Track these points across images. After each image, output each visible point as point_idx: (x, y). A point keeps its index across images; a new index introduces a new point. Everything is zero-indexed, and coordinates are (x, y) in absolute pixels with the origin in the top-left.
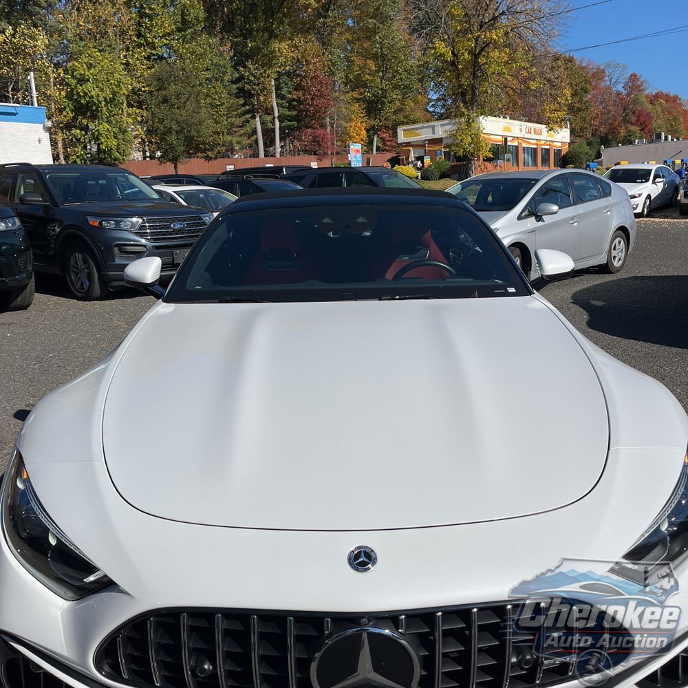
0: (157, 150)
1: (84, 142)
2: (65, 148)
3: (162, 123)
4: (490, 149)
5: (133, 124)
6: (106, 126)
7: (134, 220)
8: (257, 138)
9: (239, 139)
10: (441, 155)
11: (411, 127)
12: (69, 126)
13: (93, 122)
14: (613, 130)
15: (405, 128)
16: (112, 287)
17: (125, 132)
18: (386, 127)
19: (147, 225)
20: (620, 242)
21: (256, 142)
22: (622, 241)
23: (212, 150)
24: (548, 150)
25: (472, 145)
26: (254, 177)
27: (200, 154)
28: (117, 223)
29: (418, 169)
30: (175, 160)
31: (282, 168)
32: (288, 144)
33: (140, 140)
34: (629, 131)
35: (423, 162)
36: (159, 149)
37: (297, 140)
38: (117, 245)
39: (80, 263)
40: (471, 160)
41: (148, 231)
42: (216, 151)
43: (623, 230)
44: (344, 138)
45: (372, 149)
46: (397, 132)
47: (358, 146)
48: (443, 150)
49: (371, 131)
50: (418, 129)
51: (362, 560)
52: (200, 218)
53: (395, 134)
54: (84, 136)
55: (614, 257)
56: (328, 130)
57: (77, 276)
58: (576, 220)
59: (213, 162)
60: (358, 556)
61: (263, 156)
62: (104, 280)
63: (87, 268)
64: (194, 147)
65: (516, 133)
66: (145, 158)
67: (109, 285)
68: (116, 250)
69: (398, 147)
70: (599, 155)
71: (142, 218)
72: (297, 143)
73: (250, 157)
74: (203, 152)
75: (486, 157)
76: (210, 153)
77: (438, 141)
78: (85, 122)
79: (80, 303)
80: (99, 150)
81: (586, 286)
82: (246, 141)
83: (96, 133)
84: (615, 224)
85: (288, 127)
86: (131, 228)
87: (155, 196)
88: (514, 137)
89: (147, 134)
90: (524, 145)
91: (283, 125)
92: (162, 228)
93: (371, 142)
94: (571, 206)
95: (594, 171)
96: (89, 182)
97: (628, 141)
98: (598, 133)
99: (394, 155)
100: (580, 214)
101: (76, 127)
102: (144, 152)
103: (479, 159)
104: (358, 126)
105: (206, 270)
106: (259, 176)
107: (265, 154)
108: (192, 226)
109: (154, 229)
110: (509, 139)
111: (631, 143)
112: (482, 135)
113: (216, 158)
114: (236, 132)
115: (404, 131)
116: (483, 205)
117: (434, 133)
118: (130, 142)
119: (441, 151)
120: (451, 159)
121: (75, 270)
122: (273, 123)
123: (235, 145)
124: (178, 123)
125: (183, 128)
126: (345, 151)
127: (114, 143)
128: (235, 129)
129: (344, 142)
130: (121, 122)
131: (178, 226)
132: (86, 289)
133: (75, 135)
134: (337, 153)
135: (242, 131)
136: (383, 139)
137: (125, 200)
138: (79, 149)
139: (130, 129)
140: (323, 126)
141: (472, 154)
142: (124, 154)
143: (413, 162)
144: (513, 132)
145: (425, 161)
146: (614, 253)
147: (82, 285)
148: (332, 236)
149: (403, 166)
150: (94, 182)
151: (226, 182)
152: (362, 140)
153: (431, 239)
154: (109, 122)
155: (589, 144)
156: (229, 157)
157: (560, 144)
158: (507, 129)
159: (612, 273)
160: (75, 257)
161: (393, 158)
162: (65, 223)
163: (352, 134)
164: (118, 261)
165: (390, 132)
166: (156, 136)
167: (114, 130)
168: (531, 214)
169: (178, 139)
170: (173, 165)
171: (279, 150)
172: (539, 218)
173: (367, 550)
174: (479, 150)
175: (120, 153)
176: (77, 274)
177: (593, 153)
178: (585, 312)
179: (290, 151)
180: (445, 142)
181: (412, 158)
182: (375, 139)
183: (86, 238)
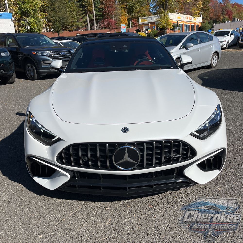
0: (51, 28)
1: (25, 26)
2: (18, 28)
3: (53, 18)
4: (172, 25)
5: (43, 19)
6: (33, 19)
7: (48, 52)
8: (87, 23)
9: (81, 24)
10: (155, 28)
11: (144, 18)
12: (19, 20)
13: (28, 18)
14: (218, 17)
15: (141, 18)
16: (41, 76)
17: (40, 21)
18: (135, 18)
19: (52, 54)
20: (215, 57)
21: (87, 24)
22: (216, 57)
23: (72, 28)
24: (194, 25)
25: (166, 24)
26: (87, 37)
27: (67, 30)
28: (42, 53)
29: (146, 34)
30: (58, 32)
31: (97, 33)
32: (99, 25)
33: (45, 25)
34: (224, 18)
35: (148, 31)
36: (52, 28)
37: (102, 24)
38: (42, 61)
39: (30, 67)
40: (165, 30)
41: (53, 56)
42: (73, 28)
43: (217, 53)
44: (119, 22)
45: (129, 27)
46: (138, 20)
47: (124, 25)
48: (155, 26)
49: (129, 20)
50: (146, 18)
51: (125, 130)
52: (70, 51)
53: (138, 21)
54: (25, 23)
55: (213, 62)
56: (113, 20)
57: (29, 72)
58: (200, 49)
59: (72, 32)
60: (124, 129)
61: (90, 30)
62: (38, 73)
63: (32, 69)
64: (65, 27)
65: (182, 19)
66: (47, 31)
67: (40, 75)
68: (42, 62)
69: (139, 25)
70: (213, 27)
71: (50, 51)
72: (102, 25)
73: (85, 30)
74: (68, 29)
75: (171, 28)
76: (71, 29)
77: (153, 23)
78: (25, 18)
79: (31, 81)
80: (31, 29)
81: (203, 72)
82: (84, 25)
83: (29, 22)
84: (214, 50)
85: (99, 19)
86: (46, 55)
87: (54, 44)
88: (181, 21)
89: (48, 22)
90: (185, 24)
91: (97, 18)
92: (57, 55)
93: (129, 24)
94: (198, 44)
95: (210, 33)
96: (31, 39)
97: (223, 22)
98: (213, 19)
99: (138, 29)
100: (201, 47)
101: (22, 20)
102: (47, 29)
103: (168, 29)
104: (124, 18)
105: (76, 65)
106: (89, 37)
107: (91, 29)
108: (67, 54)
109: (55, 55)
110: (179, 21)
111: (224, 22)
112: (169, 20)
113: (73, 31)
114: (80, 21)
115: (141, 19)
116: (168, 44)
117: (152, 20)
118: (41, 25)
119: (155, 27)
120: (158, 29)
121: (28, 70)
122: (93, 18)
123: (80, 26)
124: (59, 18)
125: (61, 20)
126: (120, 27)
127: (36, 26)
128: (79, 20)
129: (119, 24)
130: (38, 18)
131: (63, 54)
132: (32, 76)
133: (22, 23)
134: (117, 28)
135: (82, 21)
136: (133, 22)
137: (44, 45)
138: (23, 28)
139: (41, 21)
140: (111, 18)
141: (166, 28)
142: (40, 30)
143: (144, 31)
144: (181, 19)
145: (149, 31)
146: (213, 61)
147: (31, 75)
148: (116, 51)
149: (141, 33)
150: (33, 39)
151: (78, 39)
152: (126, 23)
153: (148, 54)
154: (34, 18)
155: (209, 23)
156: (77, 30)
157: (198, 23)
158: (179, 18)
159: (212, 68)
160: (28, 65)
161: (137, 30)
162: (24, 54)
163: (122, 21)
164: (43, 66)
165: (136, 20)
166: (51, 23)
167: (36, 21)
168: (184, 47)
169: (59, 24)
170: (58, 34)
171: (95, 27)
172: (187, 49)
173: (126, 128)
174: (168, 26)
175: (38, 30)
176: (29, 71)
177: (211, 26)
178: (201, 81)
179: (100, 28)
180: (156, 23)
181: (144, 29)
182: (131, 22)
183: (32, 58)
